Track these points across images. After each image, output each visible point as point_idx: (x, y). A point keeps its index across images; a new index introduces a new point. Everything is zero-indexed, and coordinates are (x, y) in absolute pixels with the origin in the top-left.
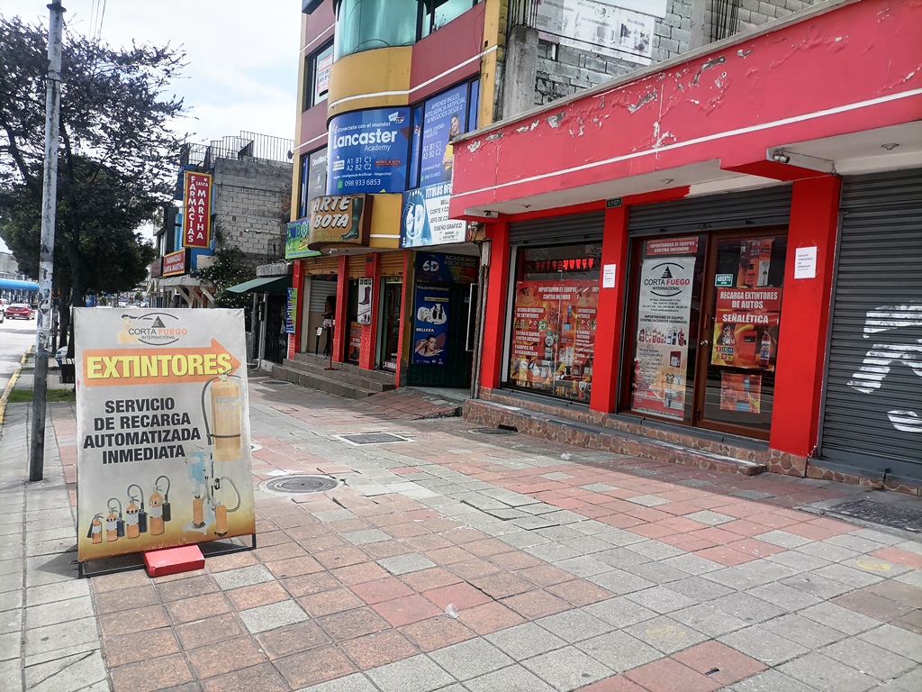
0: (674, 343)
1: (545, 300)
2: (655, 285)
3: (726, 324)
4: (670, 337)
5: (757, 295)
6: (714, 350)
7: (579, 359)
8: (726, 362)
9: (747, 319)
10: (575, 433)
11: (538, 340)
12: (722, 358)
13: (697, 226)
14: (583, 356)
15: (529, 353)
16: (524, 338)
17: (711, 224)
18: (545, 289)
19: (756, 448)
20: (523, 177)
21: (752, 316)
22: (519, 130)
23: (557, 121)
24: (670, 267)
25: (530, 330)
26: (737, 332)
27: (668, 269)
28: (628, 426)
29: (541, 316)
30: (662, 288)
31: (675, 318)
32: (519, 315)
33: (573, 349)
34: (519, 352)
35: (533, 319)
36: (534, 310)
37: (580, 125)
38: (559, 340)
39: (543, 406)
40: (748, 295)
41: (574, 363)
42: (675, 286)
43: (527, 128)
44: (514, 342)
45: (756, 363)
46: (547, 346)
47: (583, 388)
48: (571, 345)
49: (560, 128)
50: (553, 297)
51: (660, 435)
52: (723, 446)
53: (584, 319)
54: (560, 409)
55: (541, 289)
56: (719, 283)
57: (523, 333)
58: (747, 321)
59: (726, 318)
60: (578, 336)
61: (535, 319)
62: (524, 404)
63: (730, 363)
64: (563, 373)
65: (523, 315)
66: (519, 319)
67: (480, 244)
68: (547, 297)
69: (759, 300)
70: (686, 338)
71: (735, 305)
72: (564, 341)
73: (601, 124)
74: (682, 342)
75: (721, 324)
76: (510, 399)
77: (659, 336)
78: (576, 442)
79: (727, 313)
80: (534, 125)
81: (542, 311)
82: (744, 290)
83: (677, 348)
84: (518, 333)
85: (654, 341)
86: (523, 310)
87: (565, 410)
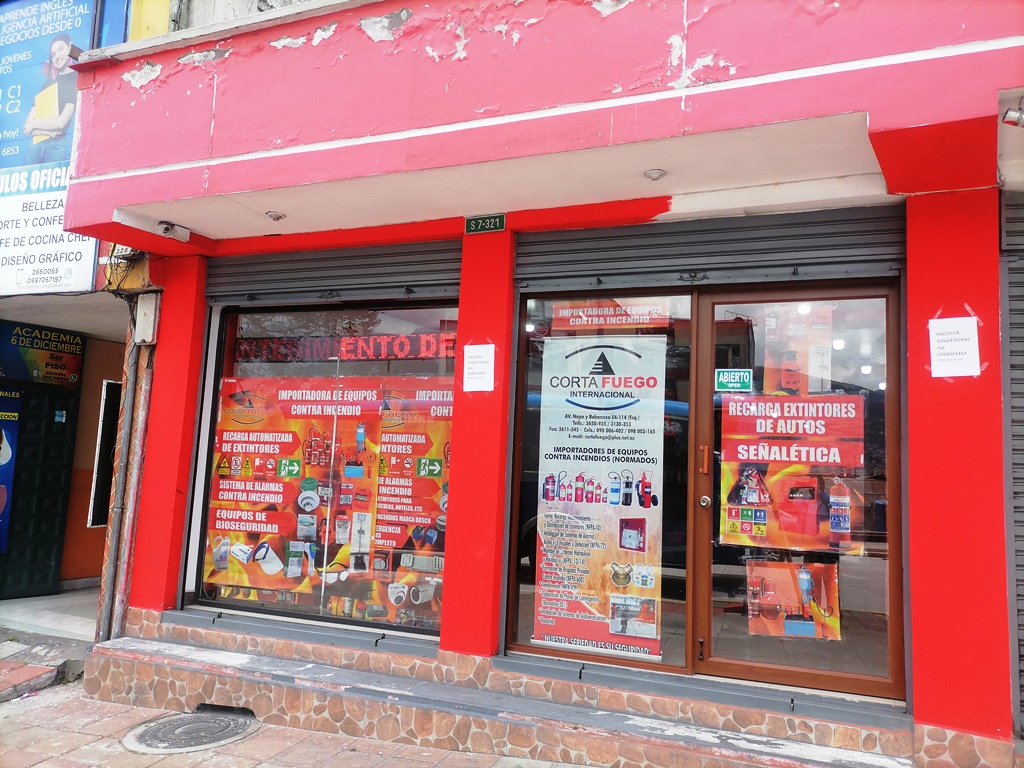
0: (627, 500)
1: (297, 417)
2: (575, 388)
3: (745, 465)
4: (617, 491)
5: (812, 409)
6: (724, 515)
7: (385, 536)
8: (754, 538)
9: (793, 454)
10: (426, 716)
11: (279, 499)
12: (743, 530)
13: (677, 275)
14: (398, 530)
15: (254, 528)
16: (242, 496)
17: (708, 273)
18: (297, 395)
19: (875, 722)
20: (293, 142)
21: (804, 450)
22: (279, 44)
23: (390, 28)
24: (607, 352)
25: (257, 479)
26: (771, 480)
27: (602, 358)
28: (547, 686)
29: (287, 449)
30: (590, 394)
31: (626, 452)
32: (226, 448)
33: (369, 517)
34: (227, 525)
35: (266, 456)
36: (267, 437)
37: (457, 37)
38: (335, 499)
39: (309, 647)
40: (792, 408)
41: (373, 545)
42: (622, 389)
43: (302, 40)
44: (213, 503)
45: (824, 541)
46: (303, 512)
47: (398, 599)
48: (364, 507)
49: (397, 43)
50: (317, 410)
51: (632, 702)
52: (797, 721)
53: (398, 455)
54: (357, 653)
55: (284, 395)
56: (721, 385)
57: (239, 485)
58: (793, 458)
59: (745, 453)
60: (383, 490)
61: (271, 456)
62: (255, 644)
63: (762, 539)
64: (346, 567)
65: (239, 448)
66: (226, 456)
67: (132, 298)
68: (302, 410)
69: (816, 419)
70: (657, 490)
71: (764, 427)
72: (344, 499)
73: (516, 36)
74: (647, 500)
75: (735, 465)
76: (214, 633)
77: (590, 488)
78: (432, 737)
79: (748, 443)
80: (319, 36)
81: (288, 438)
82: (781, 400)
83: (635, 511)
84: (224, 484)
85: (579, 499)
86: (238, 436)
87: (372, 655)
